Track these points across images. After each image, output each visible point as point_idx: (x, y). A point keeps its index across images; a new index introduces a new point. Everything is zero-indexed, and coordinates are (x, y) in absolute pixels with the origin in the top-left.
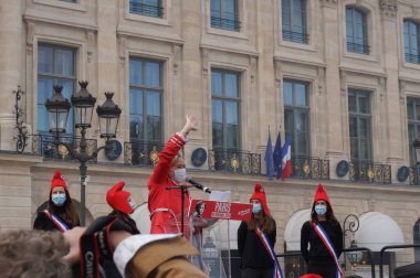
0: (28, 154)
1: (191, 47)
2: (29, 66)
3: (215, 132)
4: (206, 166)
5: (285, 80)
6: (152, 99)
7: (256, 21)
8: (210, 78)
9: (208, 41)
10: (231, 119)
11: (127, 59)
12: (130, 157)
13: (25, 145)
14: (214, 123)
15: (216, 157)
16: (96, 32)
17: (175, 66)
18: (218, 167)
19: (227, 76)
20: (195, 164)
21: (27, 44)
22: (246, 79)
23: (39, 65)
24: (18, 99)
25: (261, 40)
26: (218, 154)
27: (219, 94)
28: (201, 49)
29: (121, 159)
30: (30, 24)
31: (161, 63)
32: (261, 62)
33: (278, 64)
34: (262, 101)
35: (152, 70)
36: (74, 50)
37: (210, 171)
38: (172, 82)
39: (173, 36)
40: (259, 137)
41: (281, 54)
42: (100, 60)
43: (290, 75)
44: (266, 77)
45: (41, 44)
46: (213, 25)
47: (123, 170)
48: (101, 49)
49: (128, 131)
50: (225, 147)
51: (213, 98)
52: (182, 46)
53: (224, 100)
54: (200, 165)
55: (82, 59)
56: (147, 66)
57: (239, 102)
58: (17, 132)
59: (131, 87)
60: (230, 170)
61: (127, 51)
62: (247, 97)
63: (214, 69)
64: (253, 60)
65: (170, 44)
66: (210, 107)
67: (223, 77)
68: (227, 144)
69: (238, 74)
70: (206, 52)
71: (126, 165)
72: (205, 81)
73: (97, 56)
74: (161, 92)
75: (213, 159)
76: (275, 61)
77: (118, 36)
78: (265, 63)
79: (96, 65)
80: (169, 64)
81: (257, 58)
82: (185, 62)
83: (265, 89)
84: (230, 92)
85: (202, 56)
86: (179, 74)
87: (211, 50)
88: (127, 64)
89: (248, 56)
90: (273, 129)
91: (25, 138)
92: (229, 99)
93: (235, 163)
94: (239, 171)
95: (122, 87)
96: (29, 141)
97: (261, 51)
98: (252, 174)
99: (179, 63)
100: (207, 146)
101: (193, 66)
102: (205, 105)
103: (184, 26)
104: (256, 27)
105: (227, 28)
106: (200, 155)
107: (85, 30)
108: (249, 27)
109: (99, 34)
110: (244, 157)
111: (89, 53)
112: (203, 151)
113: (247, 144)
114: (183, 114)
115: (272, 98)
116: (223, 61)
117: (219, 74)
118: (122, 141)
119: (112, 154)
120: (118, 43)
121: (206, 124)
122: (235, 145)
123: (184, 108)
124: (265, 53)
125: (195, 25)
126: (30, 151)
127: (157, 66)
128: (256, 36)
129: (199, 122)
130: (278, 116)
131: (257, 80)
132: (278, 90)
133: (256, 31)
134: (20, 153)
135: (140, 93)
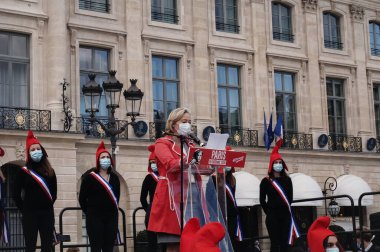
0: (74, 133)
1: (200, 47)
2: (73, 63)
3: (221, 114)
5: (276, 71)
6: (171, 88)
7: (252, 25)
8: (216, 70)
9: (215, 42)
10: (233, 103)
11: (150, 57)
12: (154, 134)
13: (70, 126)
14: (220, 109)
16: (125, 36)
17: (189, 62)
19: (230, 69)
20: (206, 139)
21: (72, 47)
22: (245, 71)
23: (81, 62)
24: (64, 89)
25: (256, 40)
26: (224, 131)
27: (224, 83)
28: (209, 48)
29: (147, 136)
30: (73, 30)
31: (177, 59)
32: (256, 57)
33: (270, 58)
34: (258, 88)
35: (169, 65)
36: (108, 50)
38: (186, 75)
39: (186, 38)
40: (255, 116)
41: (272, 50)
42: (130, 58)
44: (261, 69)
45: (81, 46)
46: (218, 28)
48: (130, 49)
49: (152, 113)
50: (229, 125)
51: (219, 86)
52: (193, 46)
53: (227, 88)
55: (115, 56)
56: (166, 62)
57: (239, 90)
58: (64, 116)
59: (154, 79)
61: (150, 51)
62: (246, 86)
63: (219, 64)
64: (250, 56)
65: (184, 44)
66: (217, 94)
67: (227, 70)
68: (231, 123)
69: (239, 67)
70: (212, 50)
71: (151, 140)
72: (212, 73)
73: (126, 55)
74: (178, 83)
76: (267, 56)
77: (143, 38)
78: (260, 58)
79: (126, 62)
80: (184, 61)
81: (253, 54)
82: (196, 58)
83: (260, 79)
84: (233, 82)
85: (210, 54)
86: (191, 68)
87: (217, 49)
88: (151, 61)
89: (246, 53)
91: (70, 120)
92: (231, 88)
93: (237, 138)
94: (241, 144)
95: (146, 79)
96: (74, 123)
97: (256, 49)
98: (251, 146)
99: (191, 59)
100: (215, 125)
101: (202, 62)
102: (213, 93)
103: (195, 29)
104: (252, 30)
107: (116, 35)
108: (246, 30)
109: (128, 38)
110: (244, 133)
111: (120, 53)
112: (212, 128)
113: (247, 123)
114: (195, 100)
115: (265, 86)
116: (227, 57)
117: (224, 68)
118: (147, 122)
119: (140, 132)
120: (143, 44)
121: (213, 107)
122: (237, 123)
123: (195, 95)
124: (259, 50)
125: (205, 30)
126: (74, 130)
127: (174, 62)
128: (252, 37)
129: (208, 106)
130: (271, 100)
131: (254, 72)
132: (270, 79)
133: (252, 33)
134: (67, 132)
135: (161, 83)
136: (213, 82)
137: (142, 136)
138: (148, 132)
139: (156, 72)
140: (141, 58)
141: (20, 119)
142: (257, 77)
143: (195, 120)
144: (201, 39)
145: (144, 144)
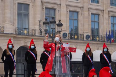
1: (85, 8)
2: (43, 14)
3: (92, 30)
4: (90, 39)
5: (111, 16)
6: (75, 22)
7: (103, 1)
8: (91, 16)
9: (90, 6)
10: (96, 27)
11: (69, 12)
13: (42, 34)
14: (92, 28)
15: (93, 37)
16: (60, 5)
17: (81, 13)
18: (93, 40)
19: (96, 16)
20: (87, 39)
21: (43, 8)
22: (101, 16)
24: (40, 22)
25: (104, 6)
27: (93, 20)
28: (88, 8)
29: (67, 38)
30: (43, 3)
31: (78, 12)
32: (104, 12)
33: (109, 12)
34: (105, 22)
36: (55, 9)
37: (91, 41)
38: (80, 17)
39: (81, 5)
40: (104, 31)
41: (110, 9)
42: (62, 12)
43: (112, 15)
44: (106, 16)
45: (46, 8)
46: (92, 2)
48: (62, 9)
50: (95, 34)
51: (92, 21)
52: (83, 8)
54: (88, 39)
55: (57, 12)
56: (74, 14)
57: (99, 22)
59: (70, 19)
61: (68, 9)
62: (101, 21)
63: (92, 14)
64: (102, 11)
65: (80, 7)
66: (91, 24)
67: (94, 16)
68: (96, 34)
69: (98, 15)
70: (89, 9)
72: (89, 17)
73: (61, 11)
74: (78, 20)
75: (91, 38)
76: (108, 11)
77: (66, 5)
78: (106, 12)
80: (80, 13)
81: (103, 11)
82: (84, 12)
83: (106, 19)
84: (96, 20)
85: (89, 10)
86: (82, 15)
87: (91, 9)
88: (69, 13)
89: (101, 10)
90: (108, 30)
91: (42, 32)
92: (96, 22)
93: (97, 39)
94: (99, 41)
95: (67, 19)
96: (43, 33)
97: (104, 9)
98: (102, 41)
99: (82, 12)
100: (90, 34)
101: (86, 13)
102: (89, 24)
103: (84, 2)
104: (103, 2)
105: (96, 3)
106: (88, 36)
107: (57, 4)
108: (101, 2)
109: (61, 5)
110: (100, 37)
111: (59, 10)
112: (89, 35)
113: (101, 34)
114: (83, 26)
115: (107, 21)
116: (94, 12)
117: (93, 15)
118: (67, 33)
119: (65, 36)
120: (66, 7)
121: (90, 28)
122: (98, 34)
123: (83, 24)
124: (105, 9)
125: (87, 2)
126: (43, 36)
127: (76, 13)
128: (103, 5)
129: (88, 28)
130: (109, 26)
131: (104, 16)
132: (109, 19)
133: (103, 3)
134: (41, 36)
135: (72, 20)
136: (89, 20)
137: (65, 37)
138: (67, 36)
139: (70, 16)
140: (65, 12)
141: (26, 32)
142: (105, 18)
143: (83, 33)
144: (86, 6)
145: (66, 41)
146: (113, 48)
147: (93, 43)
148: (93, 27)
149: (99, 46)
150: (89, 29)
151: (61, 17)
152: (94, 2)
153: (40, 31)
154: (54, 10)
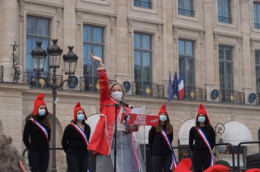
0: (20, 84)
2: (21, 29)
3: (136, 71)
4: (130, 92)
5: (180, 39)
6: (97, 50)
7: (162, 2)
8: (133, 37)
9: (132, 15)
10: (146, 63)
11: (82, 26)
12: (83, 86)
13: (19, 78)
14: (136, 66)
15: (137, 87)
16: (63, 9)
17: (112, 30)
18: (138, 93)
19: (144, 37)
21: (20, 16)
22: (156, 38)
23: (27, 29)
24: (14, 50)
25: (165, 14)
26: (138, 85)
27: (138, 47)
28: (128, 20)
29: (78, 88)
30: (22, 3)
31: (103, 28)
32: (165, 27)
33: (176, 29)
34: (165, 52)
35: (97, 33)
36: (49, 20)
37: (133, 95)
38: (109, 40)
40: (163, 74)
41: (177, 23)
42: (65, 26)
43: (183, 36)
44: (168, 37)
45: (28, 16)
46: (135, 5)
47: (79, 95)
48: (66, 20)
49: (82, 70)
50: (142, 80)
51: (135, 50)
52: (116, 18)
53: (141, 51)
55: (54, 25)
56: (94, 31)
57: (151, 53)
59: (84, 43)
60: (145, 95)
61: (82, 21)
62: (156, 50)
63: (135, 32)
64: (160, 27)
65: (108, 16)
66: (133, 55)
67: (141, 37)
68: (143, 79)
69: (151, 35)
70: (130, 22)
71: (81, 91)
72: (130, 39)
73: (63, 24)
74: (103, 46)
75: (134, 88)
76: (173, 27)
77: (76, 11)
78: (167, 29)
79: (63, 29)
80: (108, 29)
81: (162, 26)
82: (118, 28)
83: (167, 44)
84: (146, 47)
85: (128, 24)
86: (114, 35)
87: (134, 20)
88: (82, 29)
89: (157, 24)
90: (172, 69)
91: (19, 74)
92: (146, 51)
93: (148, 91)
94: (151, 95)
95: (78, 43)
96: (21, 76)
97: (165, 21)
98: (158, 97)
99: (114, 28)
100: (131, 80)
101: (122, 31)
102: (130, 55)
103: (117, 5)
104: (162, 6)
105: (144, 7)
106: (127, 85)
107: (56, 8)
108: (158, 6)
109: (65, 10)
110: (154, 87)
111: (58, 22)
112: (129, 83)
113: (156, 79)
114: (116, 61)
115: (171, 51)
116: (142, 27)
117: (139, 36)
118: (78, 77)
120: (77, 16)
121: (130, 66)
122: (148, 79)
123: (116, 56)
124: (167, 22)
125: (125, 5)
127: (100, 30)
128: (162, 12)
129: (127, 65)
130: (175, 61)
131: (163, 39)
132: (175, 45)
133: (162, 9)
134: (16, 83)
135: (90, 46)
136: (130, 46)
137: (74, 87)
138: (79, 84)
139: (86, 37)
140: (74, 26)
142: (165, 43)
143: (116, 76)
144: (122, 13)
145: (75, 94)
146: (183, 113)
147: (137, 102)
148: (139, 64)
149: (151, 109)
150: (128, 68)
151: (63, 38)
152: (140, 5)
153: (14, 69)
154: (47, 21)
